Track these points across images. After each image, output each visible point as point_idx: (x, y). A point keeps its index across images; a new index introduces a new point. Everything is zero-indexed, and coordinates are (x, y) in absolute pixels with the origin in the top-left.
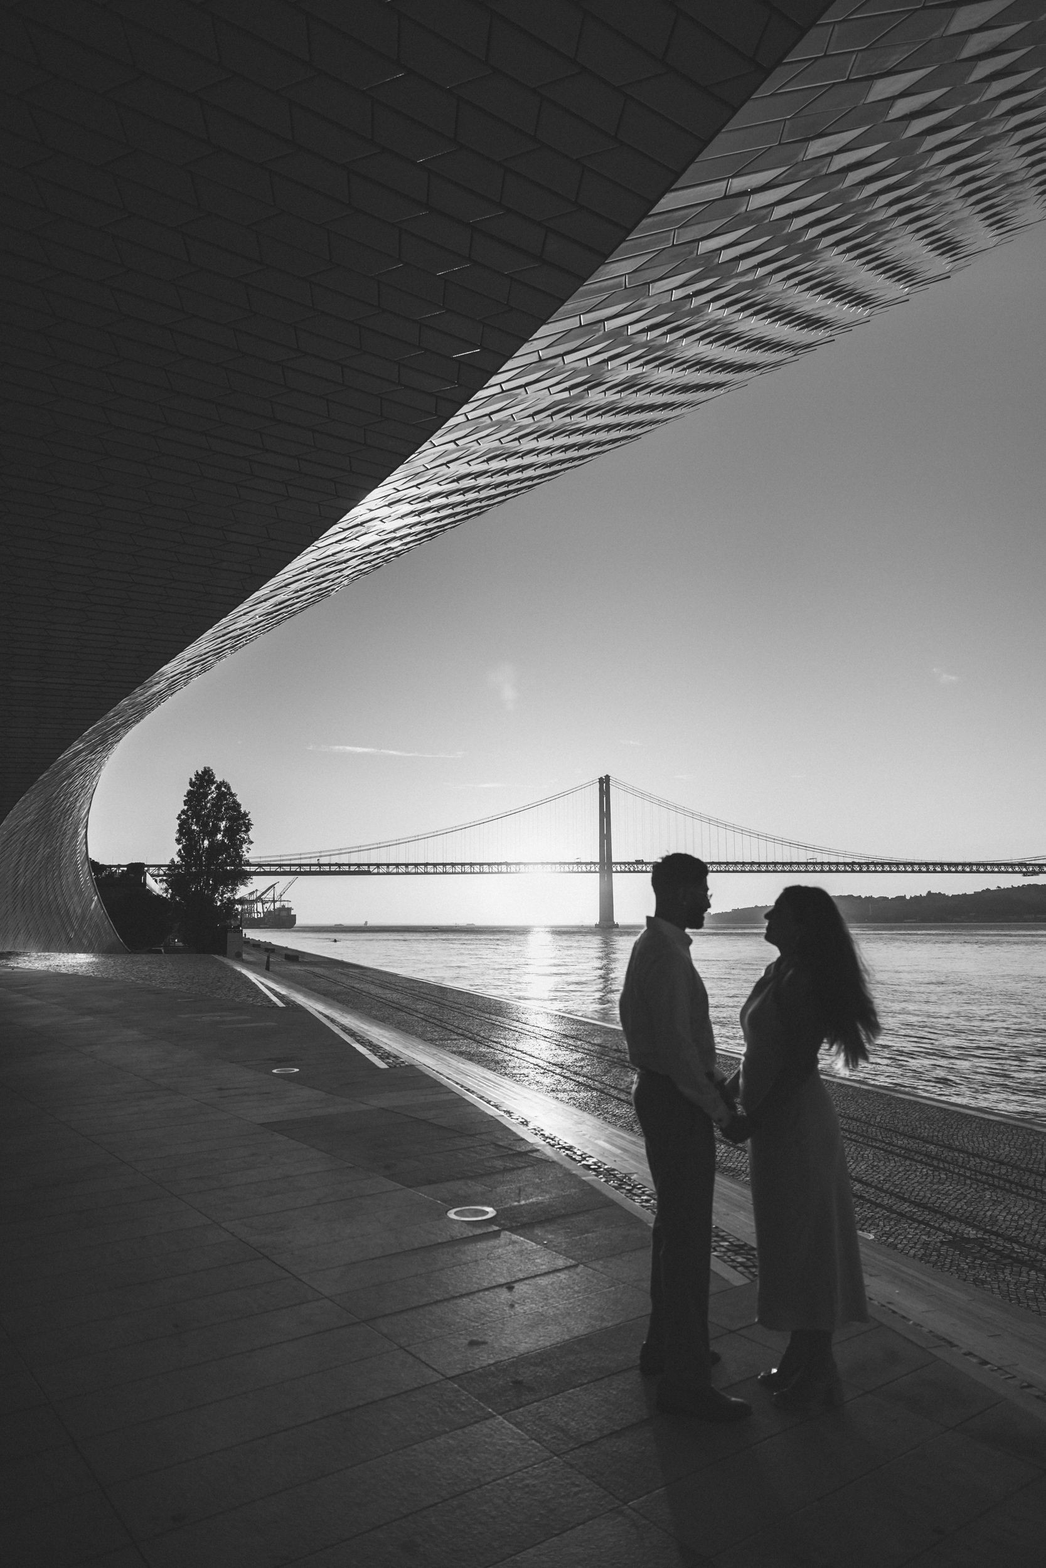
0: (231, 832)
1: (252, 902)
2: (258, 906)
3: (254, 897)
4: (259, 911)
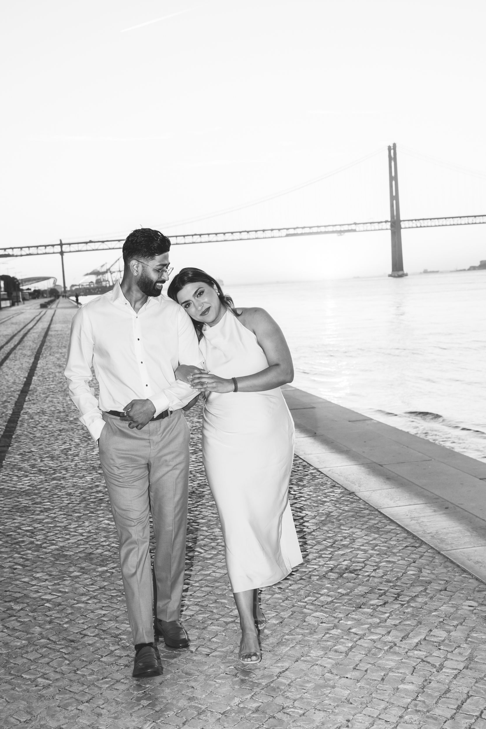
1: (103, 273)
2: (108, 276)
3: (104, 269)
4: (110, 279)
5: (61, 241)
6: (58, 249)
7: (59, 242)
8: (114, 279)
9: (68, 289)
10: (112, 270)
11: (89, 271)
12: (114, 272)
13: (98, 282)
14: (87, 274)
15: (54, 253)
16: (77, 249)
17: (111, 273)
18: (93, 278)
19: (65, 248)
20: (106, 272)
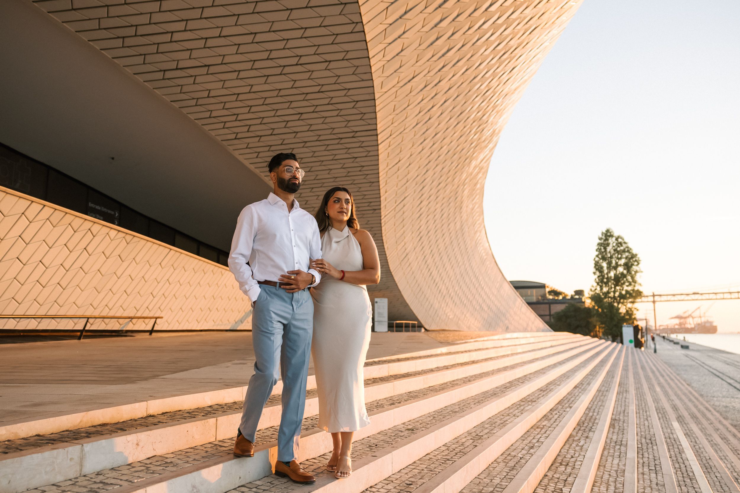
0: (628, 266)
1: (686, 318)
2: (690, 320)
3: (686, 315)
4: (691, 323)
5: (653, 293)
6: (651, 299)
7: (652, 294)
8: (695, 323)
9: (657, 328)
10: (693, 315)
11: (674, 315)
12: (695, 317)
13: (680, 324)
14: (673, 318)
15: (648, 302)
16: (666, 300)
17: (693, 318)
18: (677, 321)
19: (656, 298)
20: (688, 317)
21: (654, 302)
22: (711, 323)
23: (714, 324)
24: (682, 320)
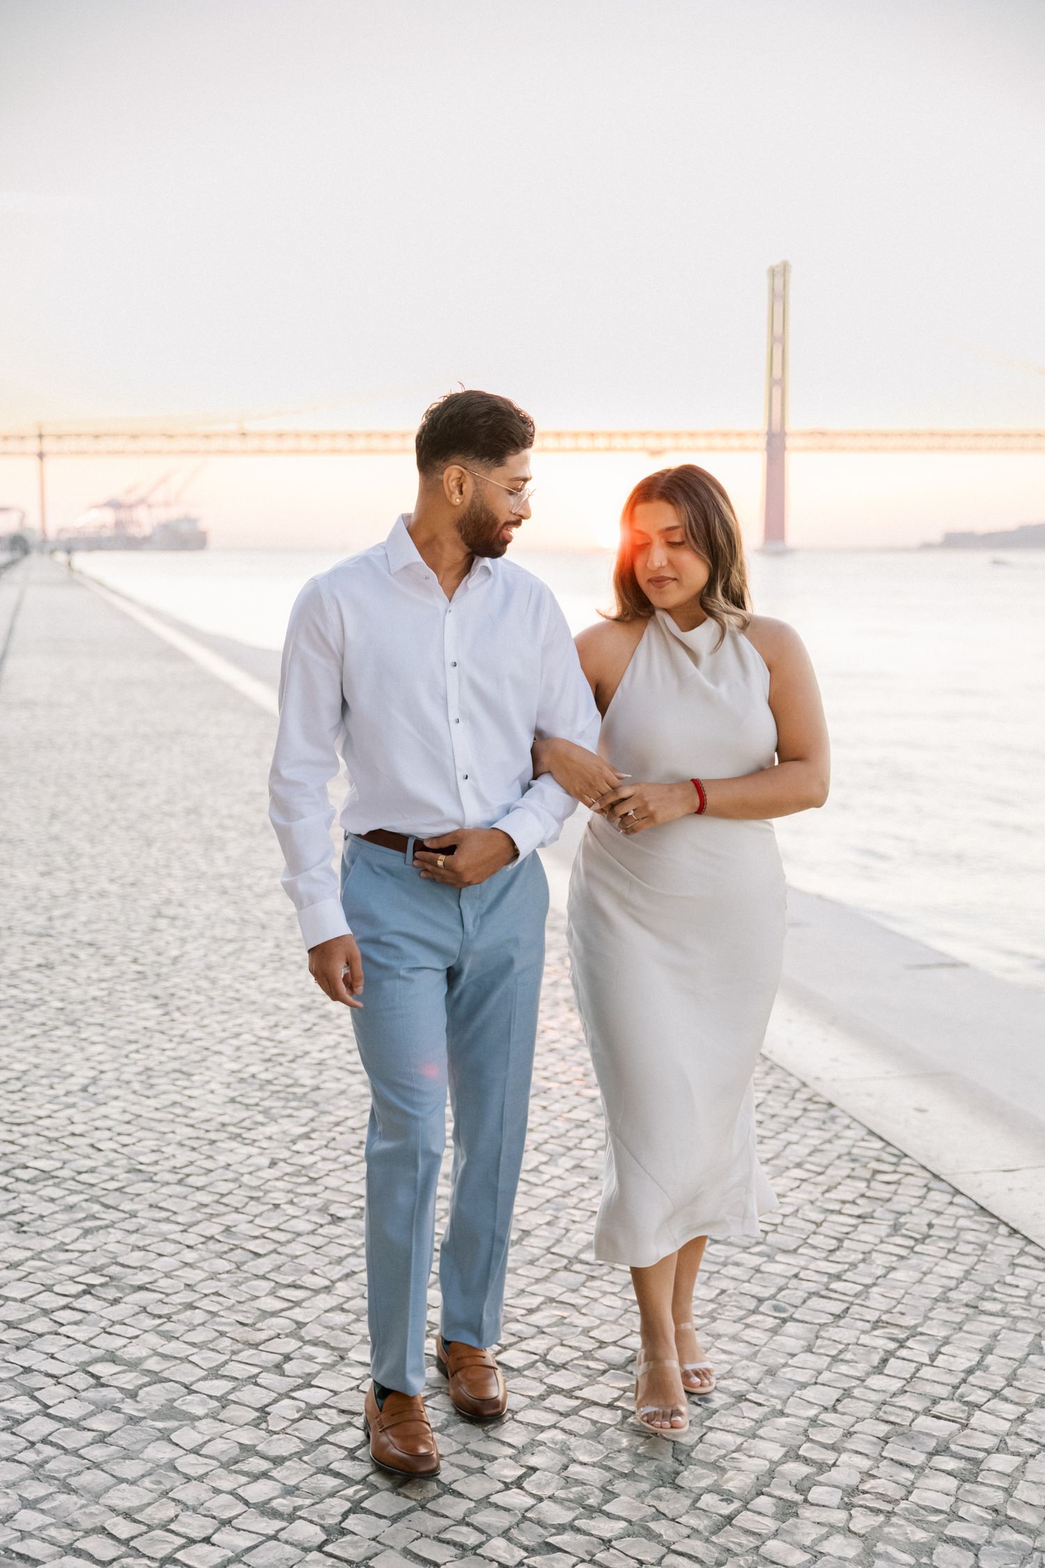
2: (141, 514)
3: (133, 498)
4: (145, 521)
5: (39, 428)
7: (35, 431)
8: (154, 521)
9: (51, 535)
10: (151, 499)
11: (100, 498)
12: (154, 505)
13: (116, 524)
14: (96, 506)
15: (24, 454)
16: (77, 449)
17: (149, 506)
19: (48, 445)
20: (137, 503)
21: (41, 455)
22: (192, 521)
23: (203, 525)
24: (123, 515)
